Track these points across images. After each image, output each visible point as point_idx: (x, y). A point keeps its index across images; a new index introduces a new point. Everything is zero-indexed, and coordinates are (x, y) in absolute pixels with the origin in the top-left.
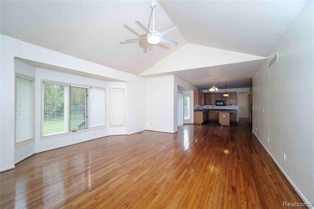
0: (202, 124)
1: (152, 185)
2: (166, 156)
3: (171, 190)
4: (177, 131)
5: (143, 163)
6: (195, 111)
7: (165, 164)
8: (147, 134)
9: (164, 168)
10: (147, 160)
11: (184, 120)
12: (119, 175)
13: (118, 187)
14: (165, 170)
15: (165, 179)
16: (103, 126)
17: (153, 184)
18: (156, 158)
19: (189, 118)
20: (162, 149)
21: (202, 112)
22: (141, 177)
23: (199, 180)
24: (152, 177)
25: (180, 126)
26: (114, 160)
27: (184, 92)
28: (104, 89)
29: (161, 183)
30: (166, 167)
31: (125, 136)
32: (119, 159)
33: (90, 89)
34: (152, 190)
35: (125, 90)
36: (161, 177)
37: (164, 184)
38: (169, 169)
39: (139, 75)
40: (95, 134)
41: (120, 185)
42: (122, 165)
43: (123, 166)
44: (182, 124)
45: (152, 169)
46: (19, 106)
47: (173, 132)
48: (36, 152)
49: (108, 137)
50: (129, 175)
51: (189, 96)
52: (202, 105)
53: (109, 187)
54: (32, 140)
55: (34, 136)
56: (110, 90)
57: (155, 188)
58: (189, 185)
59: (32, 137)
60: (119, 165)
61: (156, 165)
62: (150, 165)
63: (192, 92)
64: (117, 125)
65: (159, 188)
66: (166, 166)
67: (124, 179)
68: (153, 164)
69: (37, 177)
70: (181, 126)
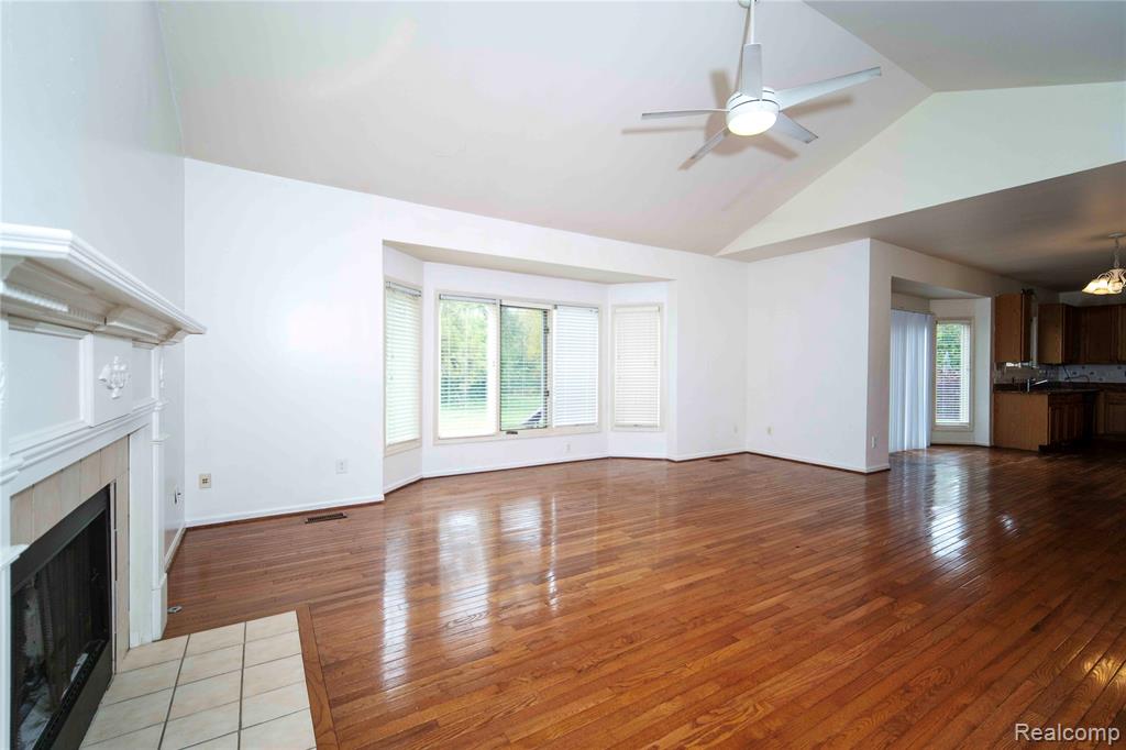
0: (1043, 450)
1: (723, 614)
2: (805, 542)
3: (794, 642)
4: (886, 465)
5: (708, 547)
6: (998, 388)
7: (793, 564)
8: (747, 463)
9: (787, 576)
10: (726, 542)
11: (933, 427)
12: (623, 565)
13: (611, 592)
14: (787, 583)
15: (780, 607)
16: (593, 424)
17: (728, 611)
18: (762, 540)
19: (964, 418)
20: (794, 519)
21: (1046, 398)
22: (691, 584)
23: (934, 645)
24: (731, 592)
25: (908, 452)
26: (615, 524)
27: (936, 306)
28: (596, 308)
29: (762, 616)
30: (795, 577)
31: (666, 463)
32: (630, 524)
33: (555, 311)
34: (720, 625)
35: (666, 308)
36: (766, 599)
37: (773, 620)
38: (805, 584)
39: (722, 253)
40: (569, 446)
41: (621, 589)
42: (637, 540)
43: (639, 543)
44: (923, 443)
45: (736, 571)
46: (393, 357)
47: (863, 468)
48: (426, 474)
49: (609, 462)
50: (654, 569)
51: (967, 320)
52: (1051, 366)
53: (587, 585)
54: (416, 443)
55: (421, 433)
56: (614, 313)
57: (734, 623)
58: (879, 647)
59: (417, 436)
60: (627, 540)
61: (755, 563)
62: (735, 559)
63: (984, 307)
64: (636, 426)
65: (748, 625)
66: (796, 572)
67: (634, 576)
68: (748, 556)
69: (426, 527)
70: (917, 450)
